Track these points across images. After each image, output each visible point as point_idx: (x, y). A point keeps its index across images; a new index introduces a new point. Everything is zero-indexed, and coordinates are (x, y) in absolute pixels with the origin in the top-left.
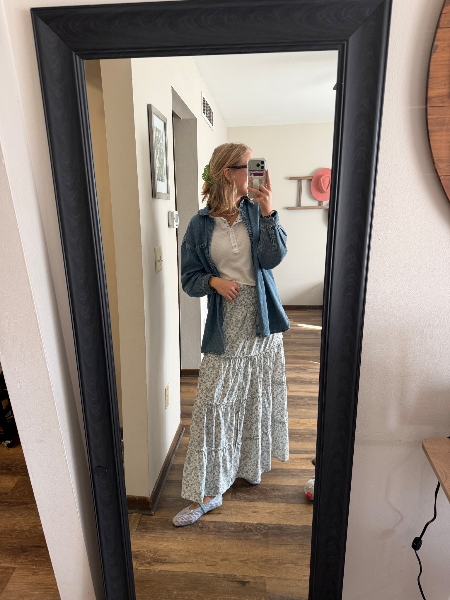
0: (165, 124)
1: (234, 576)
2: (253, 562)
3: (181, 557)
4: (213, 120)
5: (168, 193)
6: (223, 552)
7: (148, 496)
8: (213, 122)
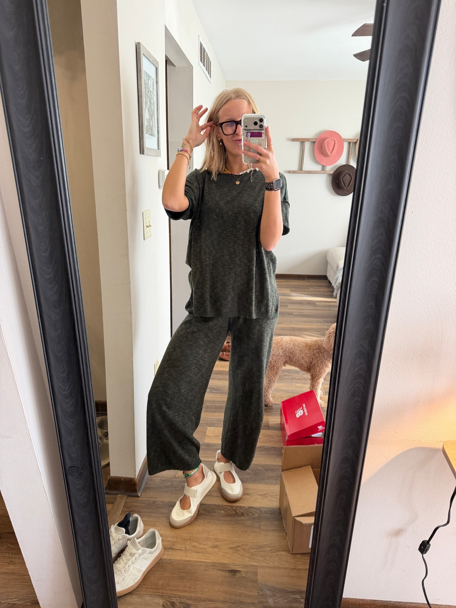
0: (157, 69)
1: (223, 564)
2: (244, 549)
3: (168, 543)
4: (210, 70)
5: (158, 149)
6: (213, 537)
7: (134, 477)
8: (210, 73)
